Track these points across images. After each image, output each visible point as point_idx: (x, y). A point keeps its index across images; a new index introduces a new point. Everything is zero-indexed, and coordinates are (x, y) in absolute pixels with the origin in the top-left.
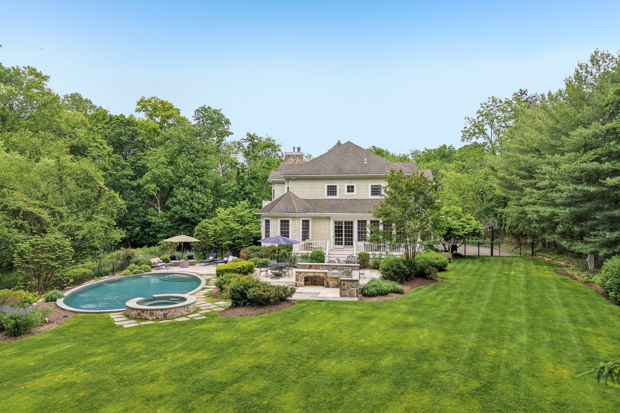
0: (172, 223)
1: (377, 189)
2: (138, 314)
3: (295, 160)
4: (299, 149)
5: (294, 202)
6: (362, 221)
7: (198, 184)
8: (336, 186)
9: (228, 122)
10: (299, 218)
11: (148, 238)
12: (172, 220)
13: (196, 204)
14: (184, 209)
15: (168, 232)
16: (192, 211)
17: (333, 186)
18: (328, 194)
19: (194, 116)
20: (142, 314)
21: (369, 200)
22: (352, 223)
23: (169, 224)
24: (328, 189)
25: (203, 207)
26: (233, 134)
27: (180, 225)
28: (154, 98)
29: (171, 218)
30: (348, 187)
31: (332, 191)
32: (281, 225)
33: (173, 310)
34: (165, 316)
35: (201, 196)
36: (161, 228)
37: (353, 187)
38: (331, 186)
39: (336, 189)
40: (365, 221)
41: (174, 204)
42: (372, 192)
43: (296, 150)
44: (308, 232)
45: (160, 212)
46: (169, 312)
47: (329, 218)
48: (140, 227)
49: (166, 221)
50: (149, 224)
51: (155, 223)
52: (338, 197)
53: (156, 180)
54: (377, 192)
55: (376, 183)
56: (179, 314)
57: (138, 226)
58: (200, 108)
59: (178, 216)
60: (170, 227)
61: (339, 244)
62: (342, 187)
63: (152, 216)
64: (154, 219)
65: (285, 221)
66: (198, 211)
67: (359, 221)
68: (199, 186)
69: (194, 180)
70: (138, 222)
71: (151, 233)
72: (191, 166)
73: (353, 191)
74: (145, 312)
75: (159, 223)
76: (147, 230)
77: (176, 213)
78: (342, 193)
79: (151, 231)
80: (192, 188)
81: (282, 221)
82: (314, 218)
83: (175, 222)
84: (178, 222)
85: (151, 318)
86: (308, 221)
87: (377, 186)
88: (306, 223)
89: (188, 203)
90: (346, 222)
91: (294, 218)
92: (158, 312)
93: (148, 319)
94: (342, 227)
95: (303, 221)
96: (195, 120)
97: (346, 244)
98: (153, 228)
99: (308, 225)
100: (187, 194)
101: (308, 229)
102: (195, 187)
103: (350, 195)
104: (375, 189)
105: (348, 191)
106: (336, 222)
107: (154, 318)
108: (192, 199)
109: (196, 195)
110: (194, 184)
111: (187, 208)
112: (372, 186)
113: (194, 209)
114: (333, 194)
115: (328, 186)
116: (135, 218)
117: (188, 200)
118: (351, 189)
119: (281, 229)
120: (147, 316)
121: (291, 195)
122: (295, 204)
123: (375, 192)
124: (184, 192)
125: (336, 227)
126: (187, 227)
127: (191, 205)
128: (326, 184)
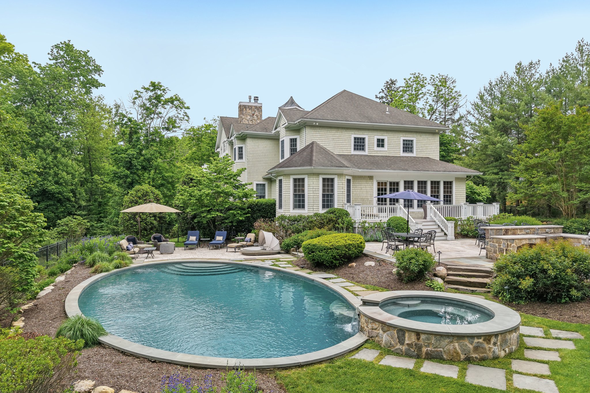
1: (409, 145)
3: (253, 112)
4: (256, 99)
6: (409, 182)
8: (364, 139)
9: (98, 70)
10: (345, 175)
17: (361, 138)
18: (355, 149)
19: (51, 53)
21: (400, 157)
22: (398, 184)
24: (355, 142)
26: (104, 85)
30: (378, 140)
31: (359, 144)
32: (324, 186)
37: (383, 140)
38: (358, 138)
39: (364, 142)
42: (404, 148)
43: (252, 100)
47: (371, 178)
52: (366, 153)
54: (409, 148)
55: (407, 137)
58: (61, 43)
62: (371, 140)
65: (328, 179)
67: (405, 182)
73: (383, 146)
78: (371, 148)
81: (324, 179)
82: (353, 177)
86: (350, 181)
87: (409, 141)
88: (349, 184)
89: (52, 172)
90: (391, 183)
91: (338, 175)
94: (386, 189)
95: (347, 180)
96: (50, 59)
99: (350, 187)
101: (350, 191)
103: (381, 151)
104: (407, 144)
105: (378, 146)
106: (379, 183)
112: (404, 140)
114: (360, 149)
115: (355, 138)
118: (381, 143)
119: (324, 190)
123: (406, 148)
124: (44, 156)
125: (379, 189)
128: (354, 135)
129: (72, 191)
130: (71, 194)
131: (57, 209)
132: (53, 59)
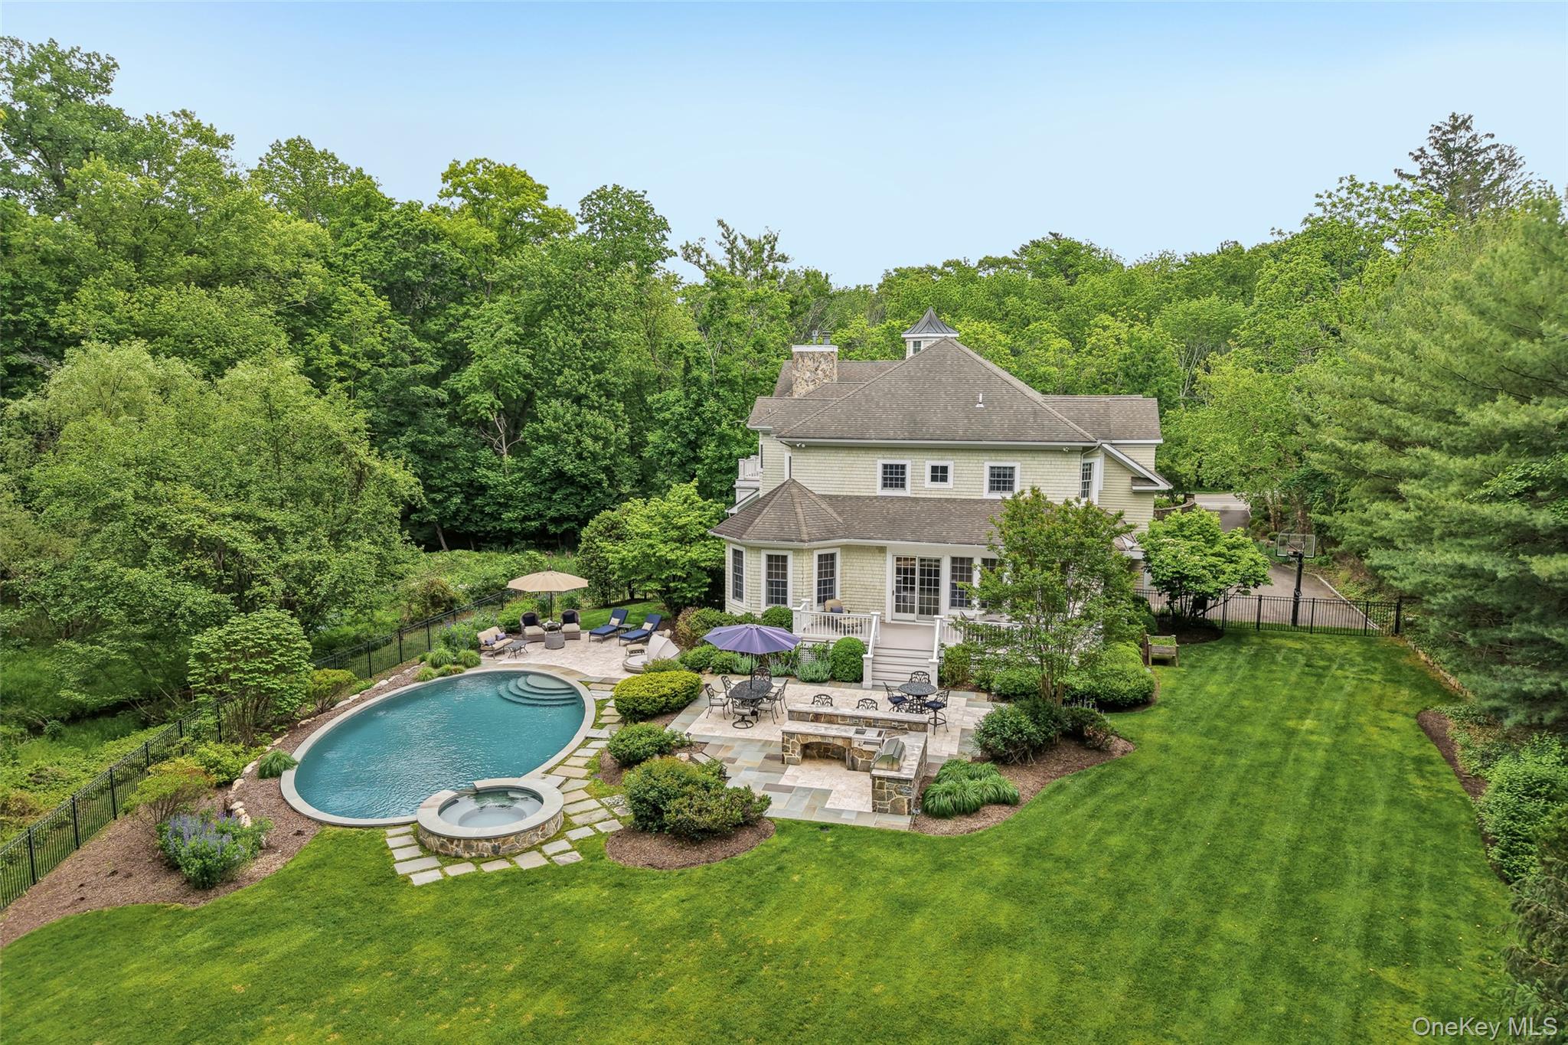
0: (535, 485)
1: (1005, 476)
2: (442, 845)
3: (816, 364)
5: (799, 510)
6: (962, 560)
7: (593, 390)
8: (903, 467)
9: (662, 226)
10: (811, 550)
11: (482, 520)
12: (534, 477)
13: (589, 441)
14: (562, 452)
15: (527, 505)
16: (580, 457)
17: (897, 466)
18: (885, 485)
19: (580, 212)
20: (450, 846)
21: (983, 502)
22: (937, 562)
23: (529, 487)
24: (885, 473)
25: (606, 445)
27: (553, 491)
28: (481, 161)
29: (532, 474)
30: (934, 469)
31: (894, 476)
32: (769, 567)
33: (512, 838)
34: (496, 850)
35: (600, 419)
36: (510, 497)
37: (945, 469)
38: (891, 466)
39: (903, 473)
40: (971, 560)
41: (539, 439)
42: (991, 482)
44: (832, 582)
45: (508, 460)
46: (504, 844)
47: (882, 550)
48: (462, 495)
49: (522, 479)
50: (482, 489)
51: (495, 486)
52: (907, 492)
53: (491, 383)
54: (1004, 482)
55: (1004, 461)
56: (526, 845)
57: (456, 492)
58: (593, 193)
59: (548, 471)
60: (529, 495)
61: (905, 611)
62: (918, 468)
63: (488, 468)
64: (493, 477)
65: (777, 557)
66: (594, 456)
67: (954, 560)
68: (594, 396)
69: (584, 379)
70: (456, 484)
71: (487, 509)
72: (575, 345)
73: (944, 479)
74: (456, 842)
75: (505, 485)
76: (479, 501)
77: (543, 462)
78: (919, 483)
79: (488, 504)
80: (578, 400)
81: (770, 558)
82: (847, 549)
83: (541, 483)
84: (549, 485)
85: (467, 855)
86: (832, 556)
87: (1004, 468)
88: (827, 563)
89: (571, 438)
90: (922, 560)
91: (798, 551)
92: (480, 844)
93: (461, 857)
94: (913, 571)
95: (820, 556)
97: (921, 612)
98: (492, 497)
99: (833, 565)
100: (568, 417)
101: (832, 574)
102: (585, 396)
103: (938, 490)
104: (999, 476)
105: (934, 479)
106: (899, 559)
107: (474, 854)
108: (580, 426)
109: (589, 417)
110: (582, 390)
111: (569, 450)
112: (992, 468)
113: (585, 454)
114: (897, 486)
115: (885, 466)
116: (449, 475)
117: (570, 431)
118: (939, 474)
119: (769, 575)
120: (460, 852)
121: (794, 491)
122: (801, 517)
123: (999, 482)
124: (561, 411)
125: (899, 571)
126: (571, 494)
127: (579, 442)
128: (880, 461)
129: (606, 470)
130: (603, 476)
131: (582, 500)
132: (586, 222)
